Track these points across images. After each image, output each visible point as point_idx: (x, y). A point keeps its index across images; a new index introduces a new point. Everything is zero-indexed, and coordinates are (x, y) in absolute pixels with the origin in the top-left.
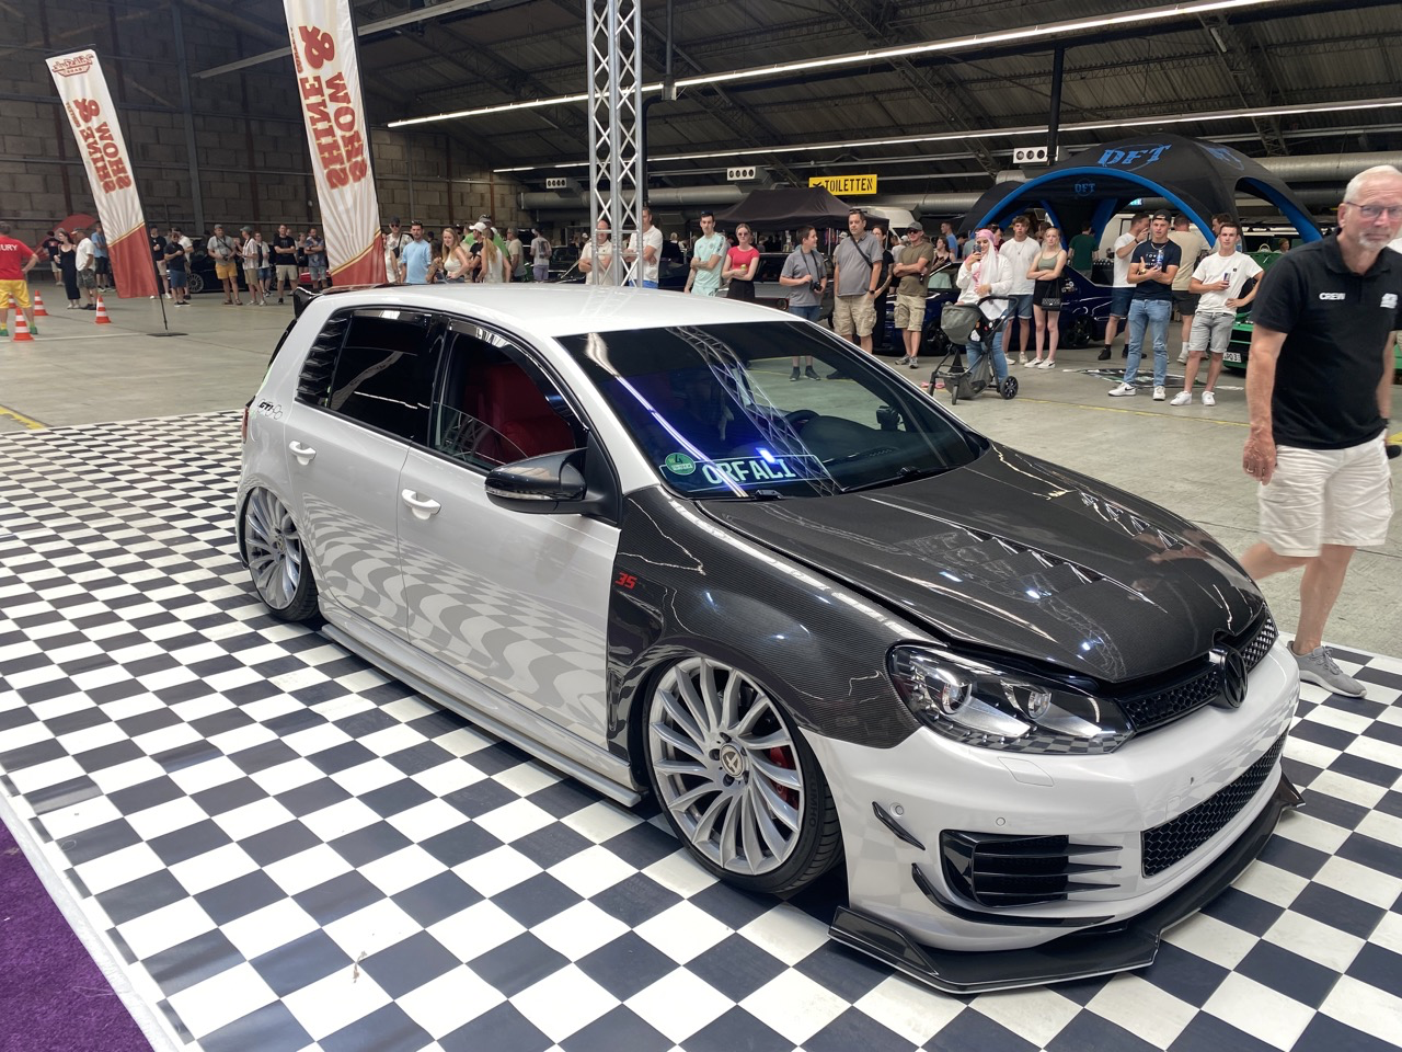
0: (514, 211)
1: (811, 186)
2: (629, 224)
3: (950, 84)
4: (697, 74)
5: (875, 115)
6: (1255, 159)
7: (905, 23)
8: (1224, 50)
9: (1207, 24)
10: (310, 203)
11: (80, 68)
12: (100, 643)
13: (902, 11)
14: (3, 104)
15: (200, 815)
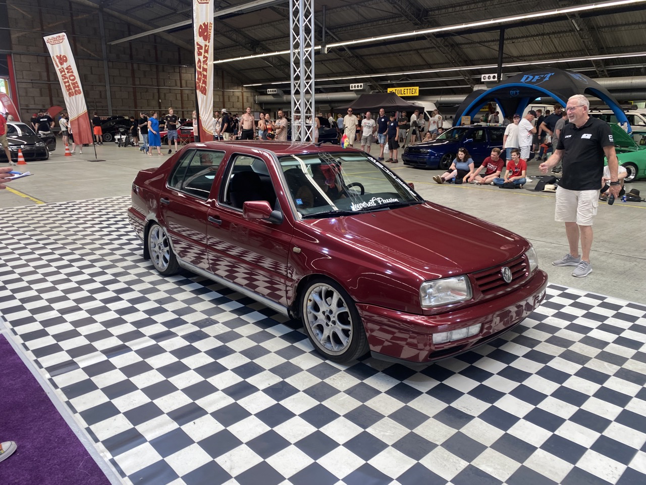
1: (388, 92)
2: (308, 111)
3: (452, 45)
4: (336, 42)
5: (417, 60)
6: (595, 80)
7: (431, 18)
8: (578, 29)
9: (570, 18)
10: (160, 101)
11: (59, 41)
12: (75, 300)
13: (430, 13)
14: (22, 56)
15: (123, 377)
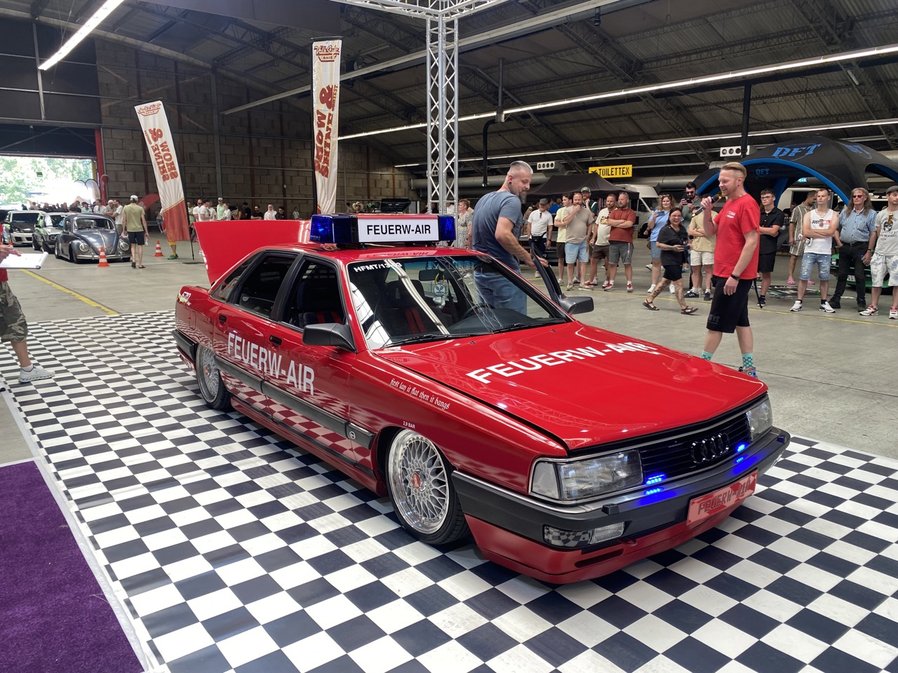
0: (407, 190)
1: (590, 172)
3: (678, 108)
4: (519, 106)
5: (629, 128)
7: (647, 72)
8: (857, 83)
9: (845, 68)
10: (285, 186)
11: (154, 111)
12: (127, 427)
13: (646, 65)
14: (113, 131)
15: (163, 513)
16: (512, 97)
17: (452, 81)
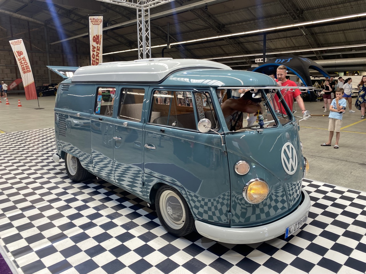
3: (239, 43)
4: (176, 42)
5: (220, 51)
6: (314, 61)
7: (226, 29)
8: (305, 35)
9: (300, 29)
11: (18, 43)
12: (11, 184)
13: (226, 26)
14: (1, 52)
15: (29, 221)
16: (173, 38)
17: (148, 34)
